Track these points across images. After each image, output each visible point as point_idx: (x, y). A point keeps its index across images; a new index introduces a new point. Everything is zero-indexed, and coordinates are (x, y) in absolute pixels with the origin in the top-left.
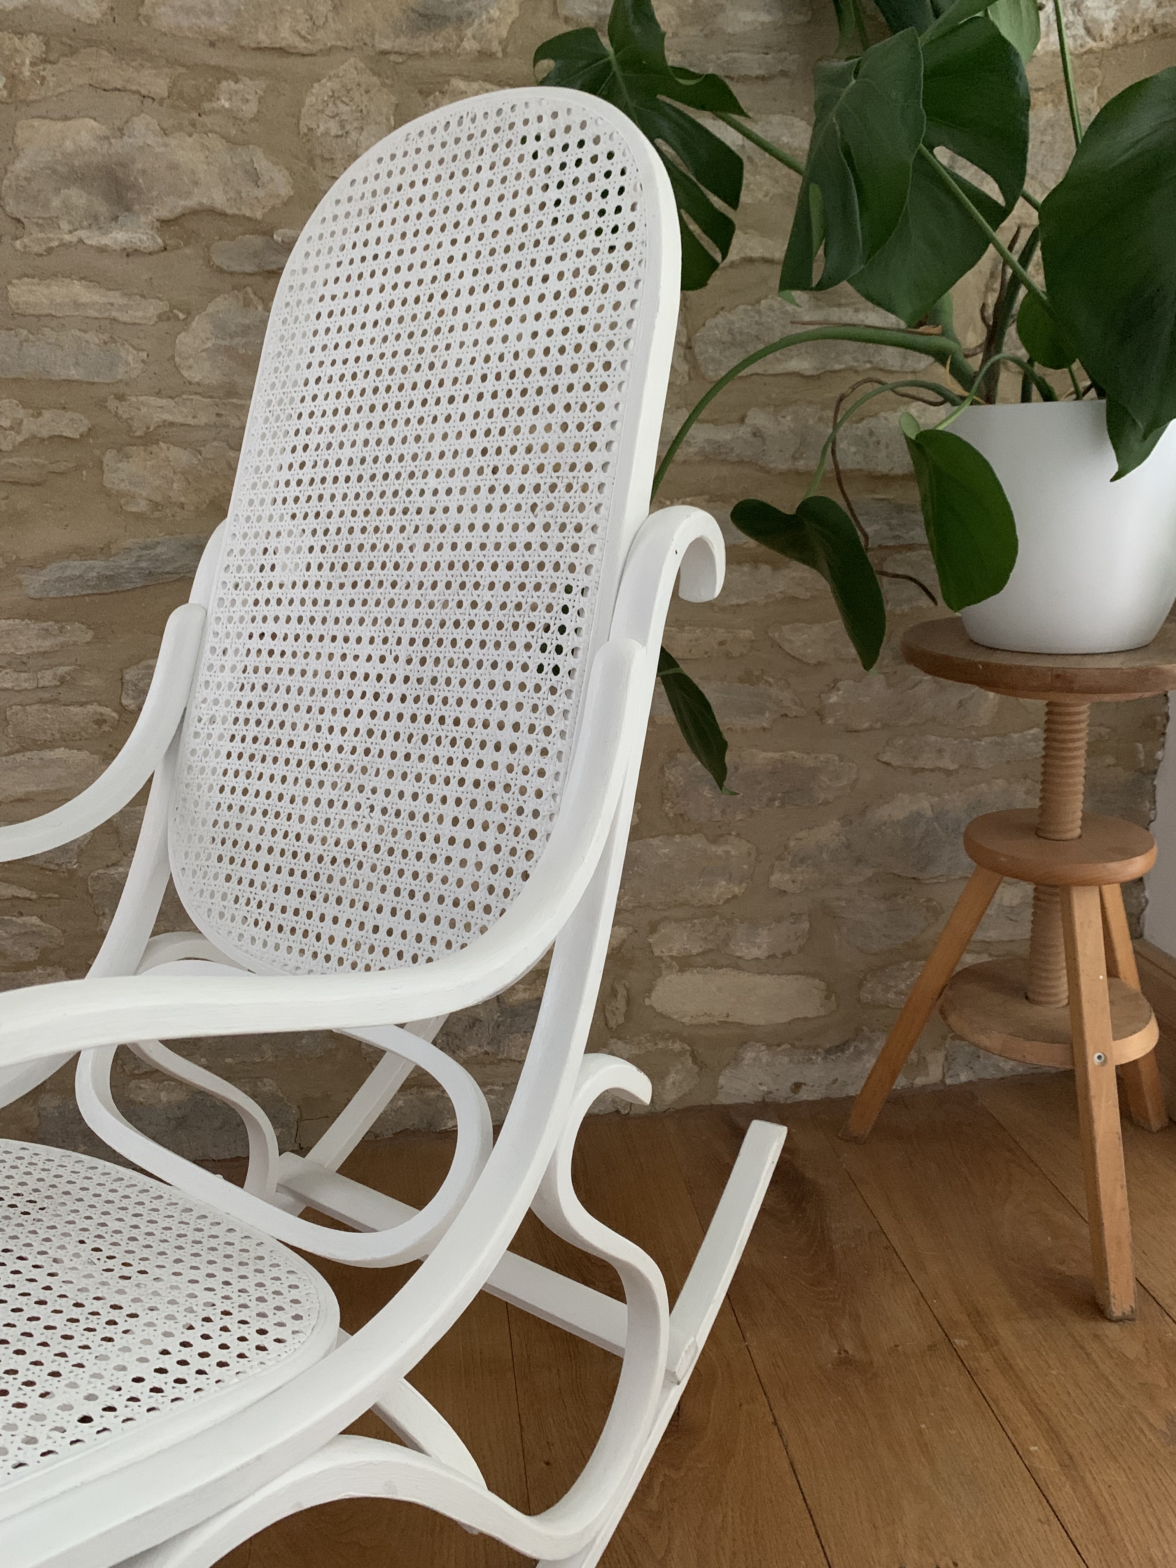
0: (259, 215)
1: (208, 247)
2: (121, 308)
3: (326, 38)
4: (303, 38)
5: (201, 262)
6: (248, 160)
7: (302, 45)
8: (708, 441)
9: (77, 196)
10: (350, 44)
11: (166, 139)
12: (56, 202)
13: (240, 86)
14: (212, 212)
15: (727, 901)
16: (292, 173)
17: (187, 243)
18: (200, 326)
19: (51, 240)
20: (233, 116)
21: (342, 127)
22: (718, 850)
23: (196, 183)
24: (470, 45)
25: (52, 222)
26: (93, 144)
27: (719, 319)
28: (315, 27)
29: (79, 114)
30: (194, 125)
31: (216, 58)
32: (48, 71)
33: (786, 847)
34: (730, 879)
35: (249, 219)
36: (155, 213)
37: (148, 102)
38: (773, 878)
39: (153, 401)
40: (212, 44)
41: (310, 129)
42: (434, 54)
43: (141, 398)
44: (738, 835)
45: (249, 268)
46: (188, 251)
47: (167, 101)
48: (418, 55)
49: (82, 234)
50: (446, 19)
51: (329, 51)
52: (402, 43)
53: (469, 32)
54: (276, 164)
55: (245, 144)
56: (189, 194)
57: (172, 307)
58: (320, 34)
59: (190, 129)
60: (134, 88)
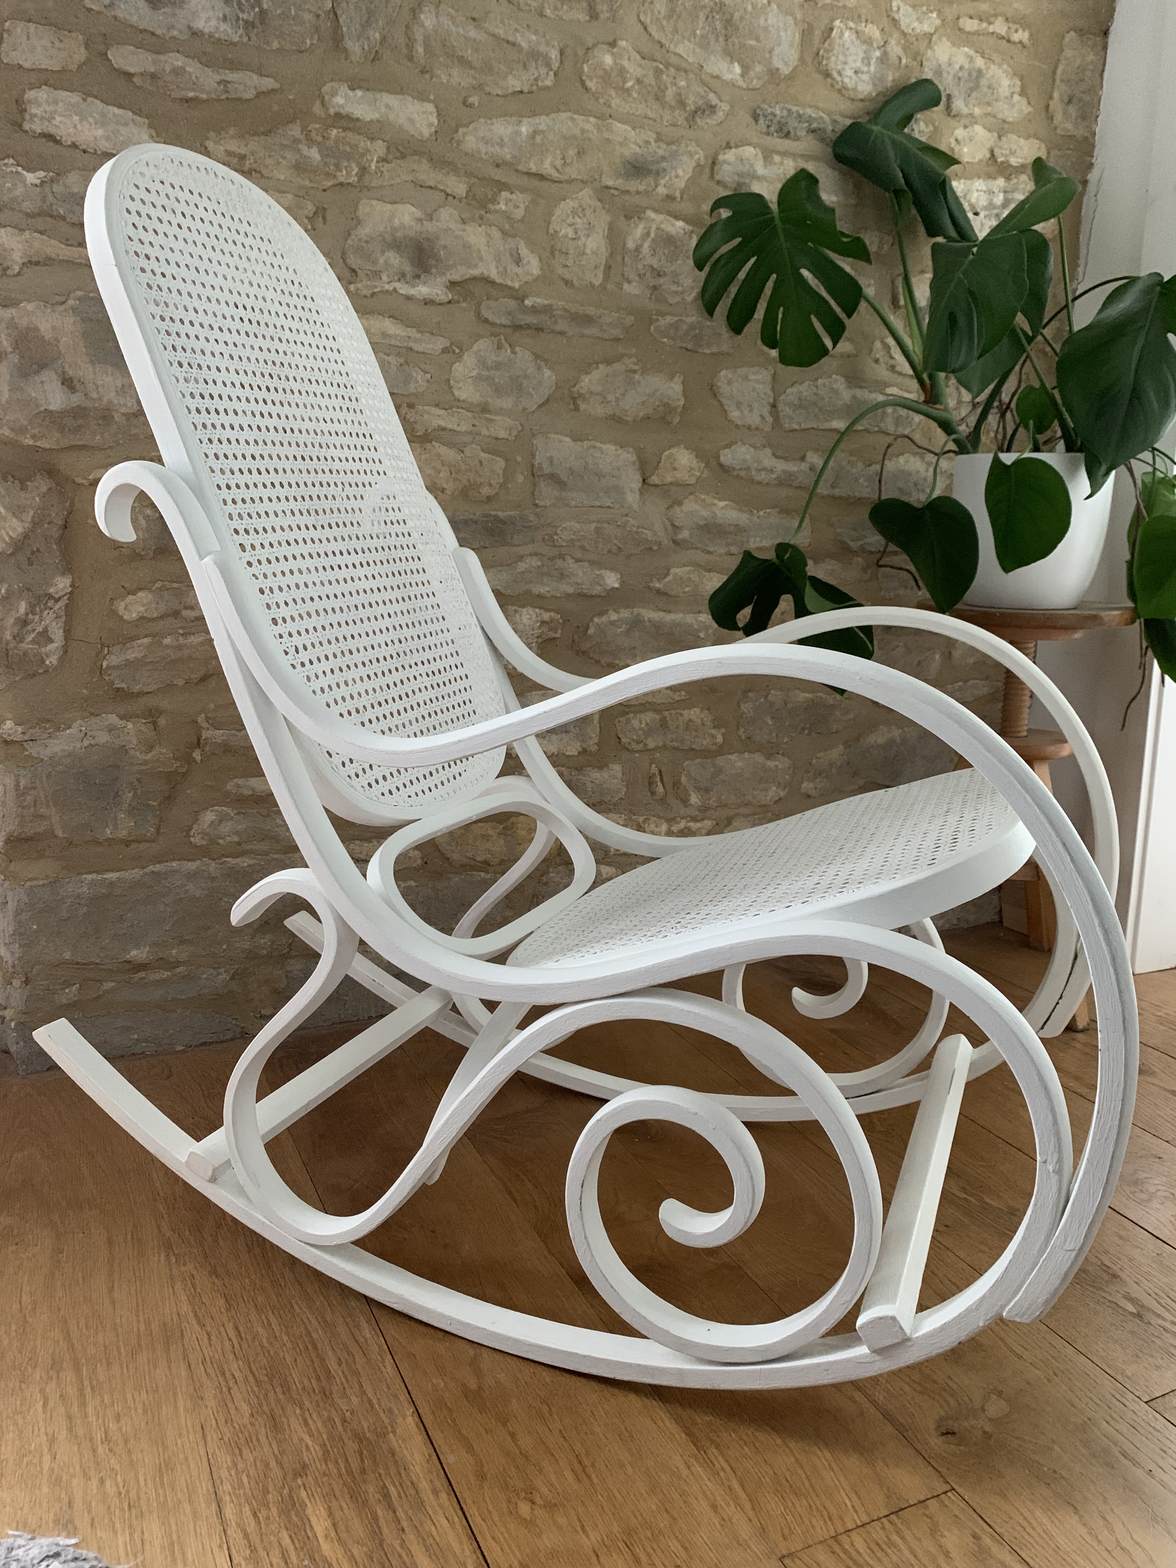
0: (517, 285)
1: (479, 304)
2: (416, 341)
3: (572, 172)
4: (558, 170)
5: (472, 314)
6: (514, 247)
7: (555, 175)
8: (784, 471)
9: (394, 259)
10: (585, 178)
11: (463, 226)
12: (381, 261)
13: (514, 196)
14: (486, 281)
15: (776, 802)
16: (541, 260)
17: (465, 300)
18: (469, 359)
19: (376, 287)
20: (507, 216)
21: (576, 233)
22: (771, 764)
23: (481, 259)
24: (661, 190)
25: (377, 275)
26: (412, 223)
27: (794, 390)
28: (565, 164)
29: (402, 201)
30: (481, 218)
31: (498, 175)
32: (385, 167)
33: (810, 764)
34: (778, 786)
35: (510, 288)
36: (449, 277)
37: (450, 198)
38: (804, 786)
39: (434, 410)
40: (498, 166)
41: (556, 232)
42: (638, 193)
43: (426, 408)
44: (783, 754)
45: (504, 321)
46: (464, 305)
47: (464, 201)
48: (628, 192)
49: (397, 285)
50: (649, 172)
51: (570, 181)
52: (619, 183)
53: (663, 182)
54: (532, 252)
55: (514, 236)
56: (476, 266)
57: (452, 344)
58: (568, 169)
59: (480, 221)
60: (442, 188)
